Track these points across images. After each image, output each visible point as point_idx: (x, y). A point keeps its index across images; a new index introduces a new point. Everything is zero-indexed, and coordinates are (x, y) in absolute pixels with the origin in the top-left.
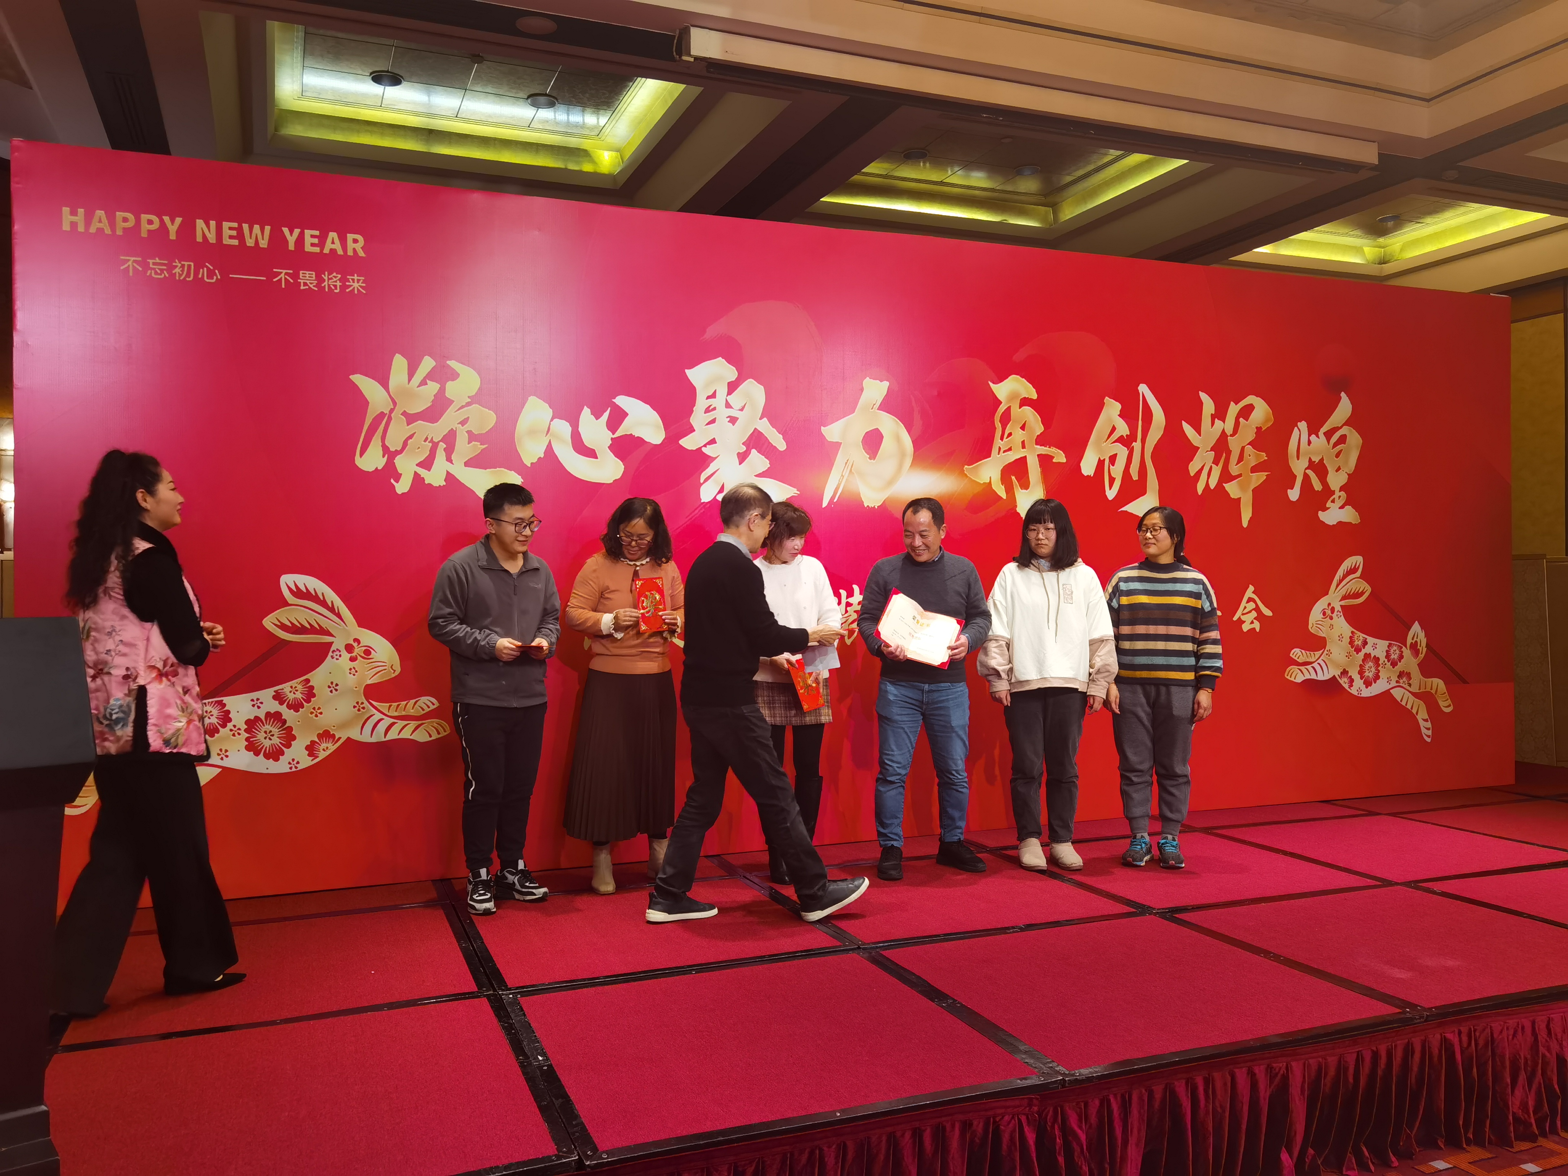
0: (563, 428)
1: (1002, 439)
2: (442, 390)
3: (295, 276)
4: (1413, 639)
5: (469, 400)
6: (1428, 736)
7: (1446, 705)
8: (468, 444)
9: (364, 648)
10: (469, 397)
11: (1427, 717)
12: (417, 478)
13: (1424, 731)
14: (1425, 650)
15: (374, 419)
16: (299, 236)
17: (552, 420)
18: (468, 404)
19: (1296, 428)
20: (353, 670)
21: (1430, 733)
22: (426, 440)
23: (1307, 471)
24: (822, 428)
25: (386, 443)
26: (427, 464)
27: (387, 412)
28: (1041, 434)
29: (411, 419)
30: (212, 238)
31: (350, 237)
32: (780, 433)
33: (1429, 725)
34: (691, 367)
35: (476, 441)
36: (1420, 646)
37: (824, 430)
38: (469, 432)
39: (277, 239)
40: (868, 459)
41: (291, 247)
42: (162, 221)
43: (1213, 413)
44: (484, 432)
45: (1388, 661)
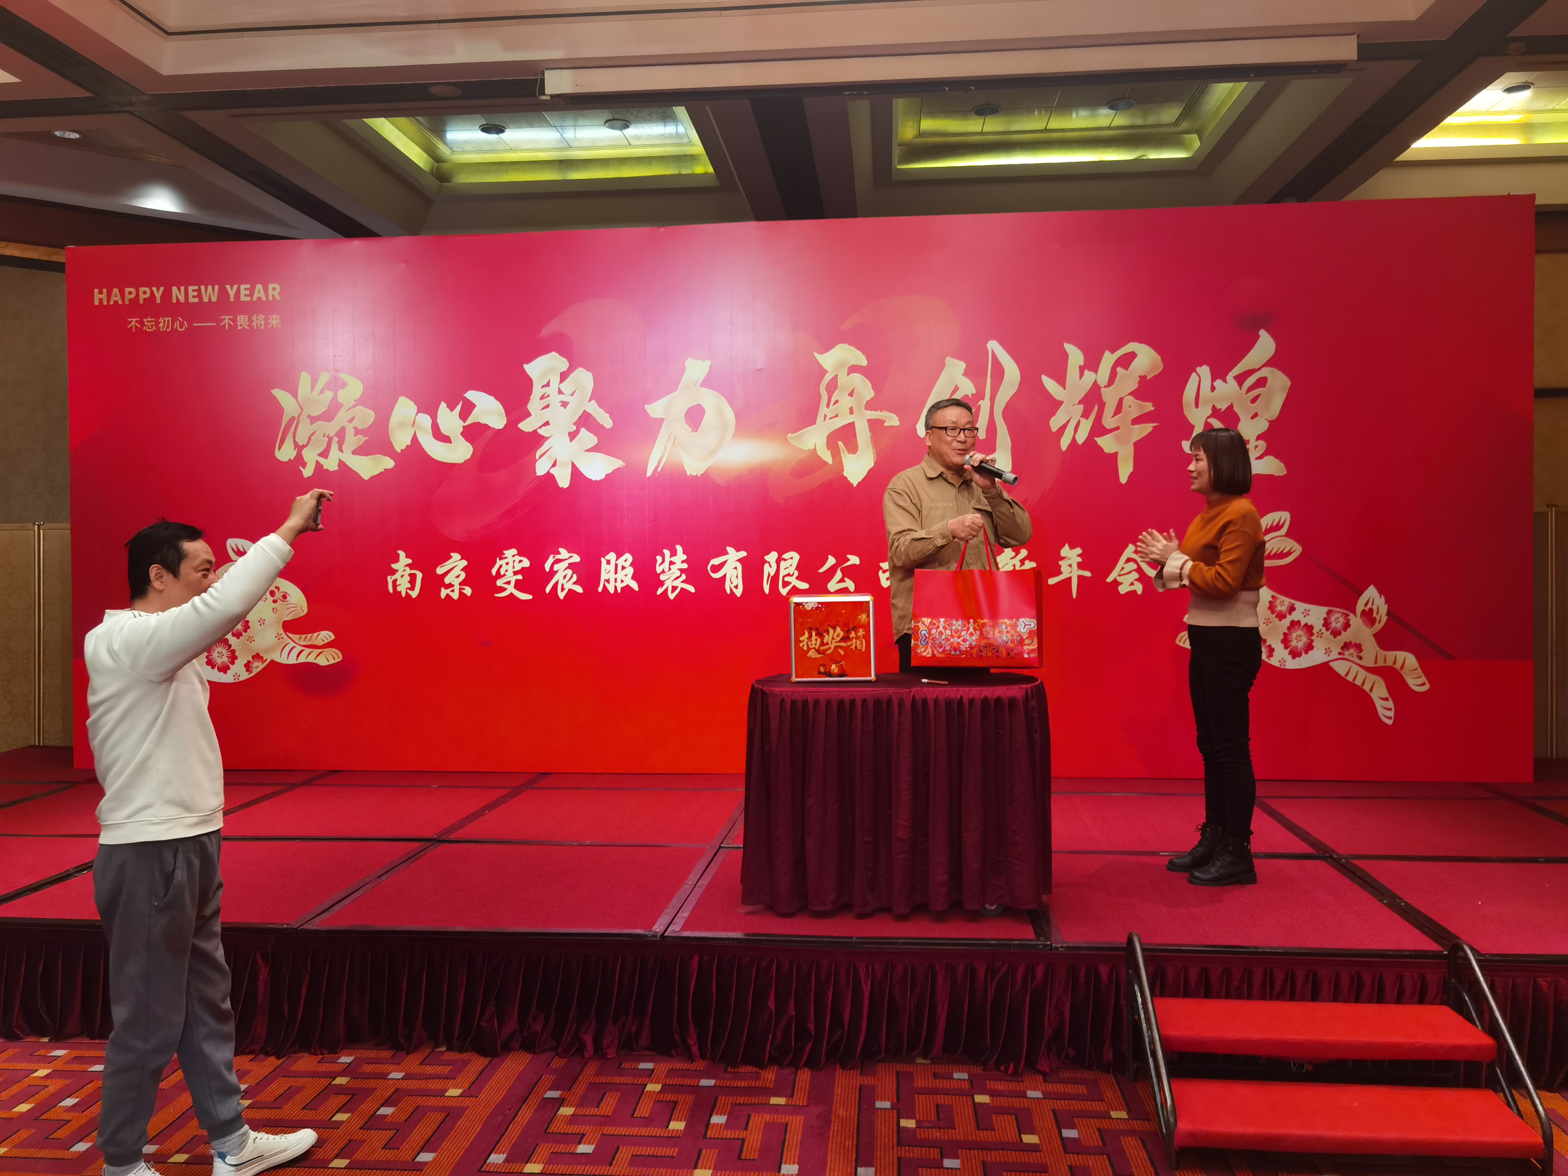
0: (425, 420)
1: (828, 406)
2: (335, 397)
3: (234, 320)
4: (1366, 605)
5: (355, 403)
6: (1390, 718)
7: (1417, 682)
8: (355, 436)
9: (283, 594)
10: (355, 401)
11: (1386, 694)
12: (318, 466)
13: (1381, 711)
14: (1385, 619)
15: (288, 422)
16: (237, 291)
17: (416, 415)
18: (354, 406)
19: (1194, 374)
20: (275, 610)
21: (1391, 714)
22: (325, 434)
23: (1210, 420)
24: (646, 406)
25: (297, 440)
26: (325, 454)
27: (296, 416)
28: (871, 399)
29: (313, 420)
30: (182, 299)
31: (271, 286)
32: (606, 413)
33: (1390, 704)
34: (527, 363)
35: (359, 434)
36: (1378, 613)
37: (648, 408)
38: (355, 428)
39: (223, 293)
40: (691, 433)
41: (232, 299)
42: (152, 292)
43: (1082, 364)
44: (366, 427)
45: (1327, 630)
